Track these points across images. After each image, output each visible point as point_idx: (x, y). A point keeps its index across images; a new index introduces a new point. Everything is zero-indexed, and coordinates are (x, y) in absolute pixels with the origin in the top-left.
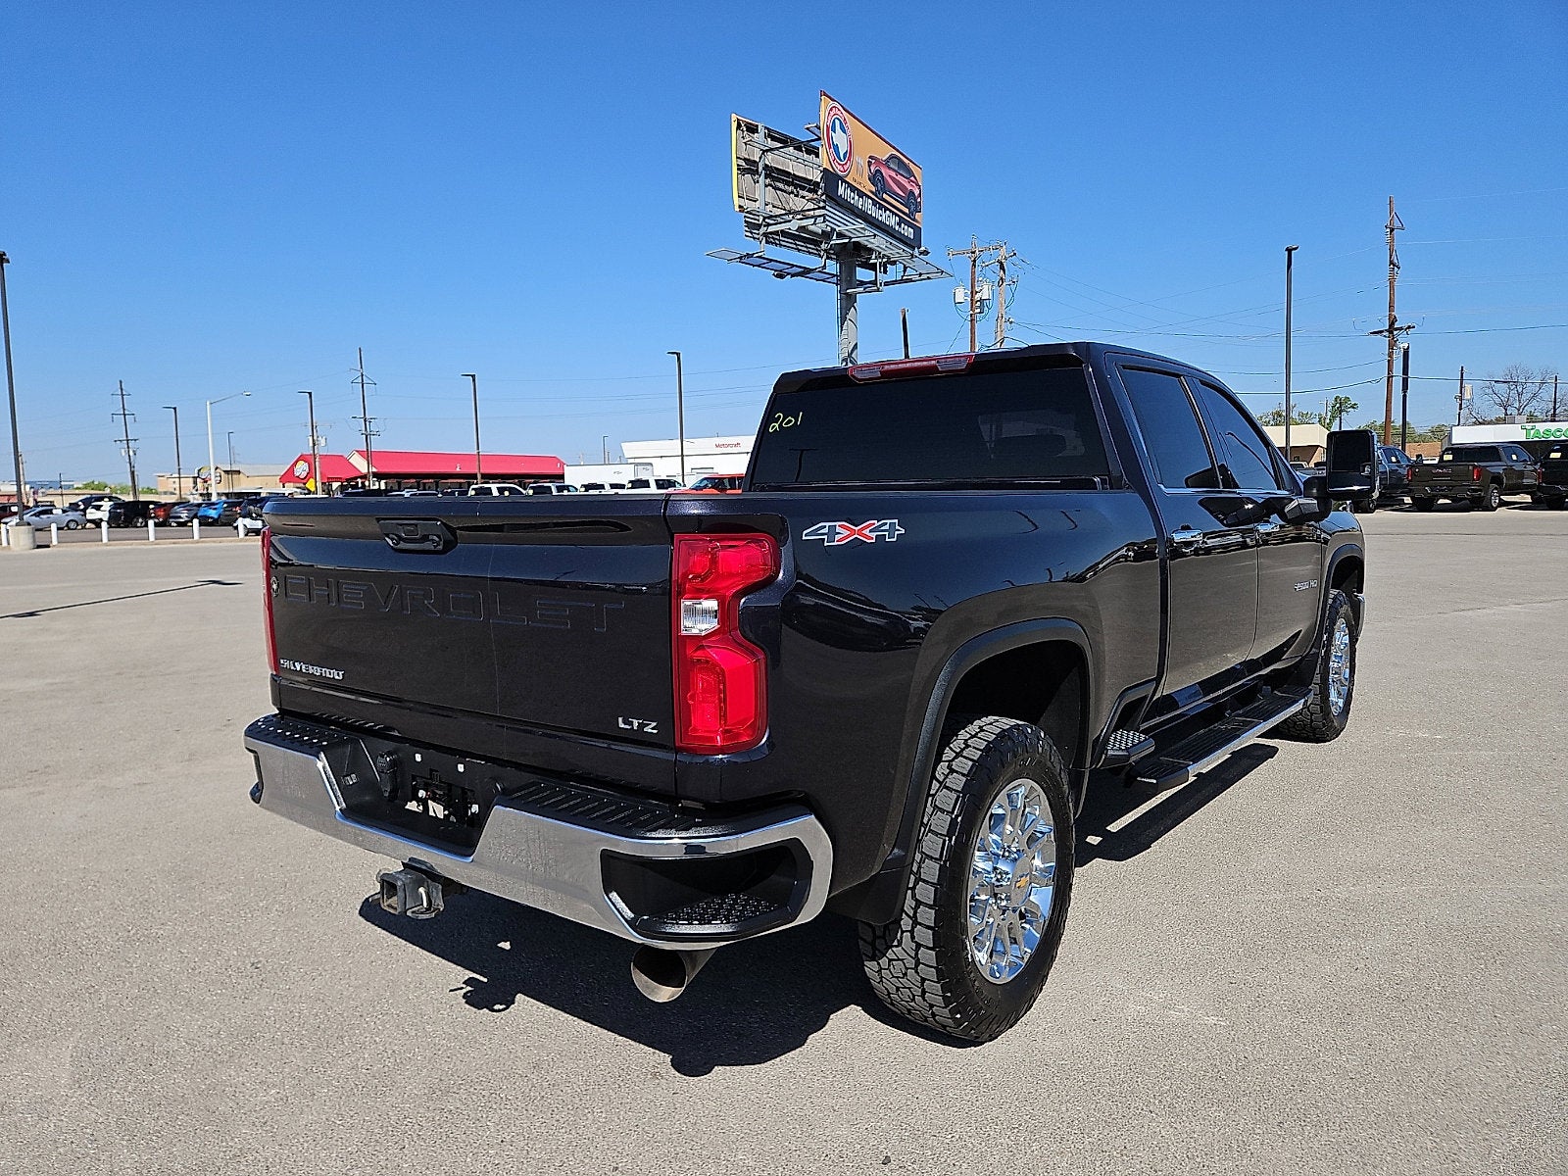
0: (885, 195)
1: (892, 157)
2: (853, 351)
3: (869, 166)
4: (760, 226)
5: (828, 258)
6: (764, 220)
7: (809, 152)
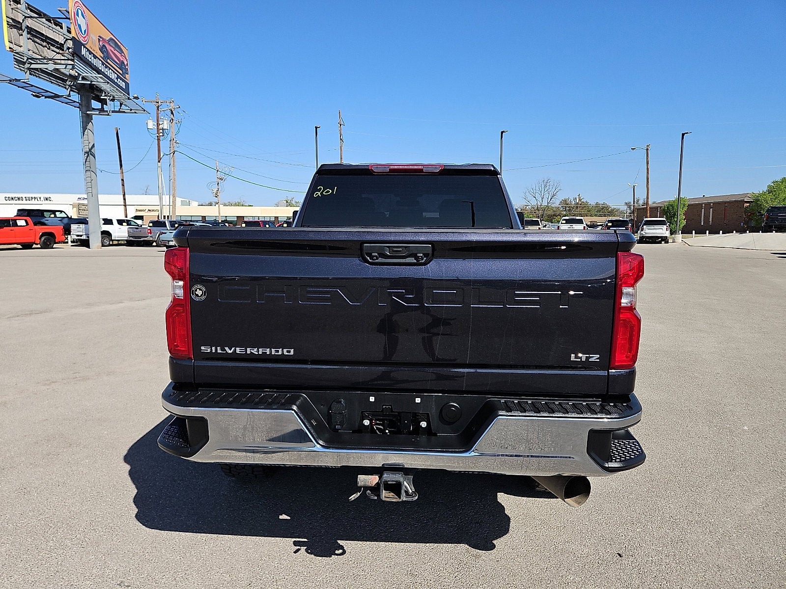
0: (108, 60)
1: (111, 39)
2: (92, 148)
3: (99, 42)
4: (24, 63)
5: (71, 90)
6: (27, 60)
7: (56, 25)
